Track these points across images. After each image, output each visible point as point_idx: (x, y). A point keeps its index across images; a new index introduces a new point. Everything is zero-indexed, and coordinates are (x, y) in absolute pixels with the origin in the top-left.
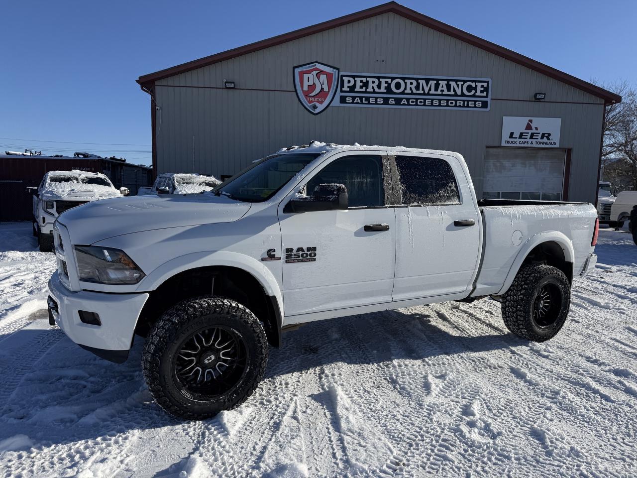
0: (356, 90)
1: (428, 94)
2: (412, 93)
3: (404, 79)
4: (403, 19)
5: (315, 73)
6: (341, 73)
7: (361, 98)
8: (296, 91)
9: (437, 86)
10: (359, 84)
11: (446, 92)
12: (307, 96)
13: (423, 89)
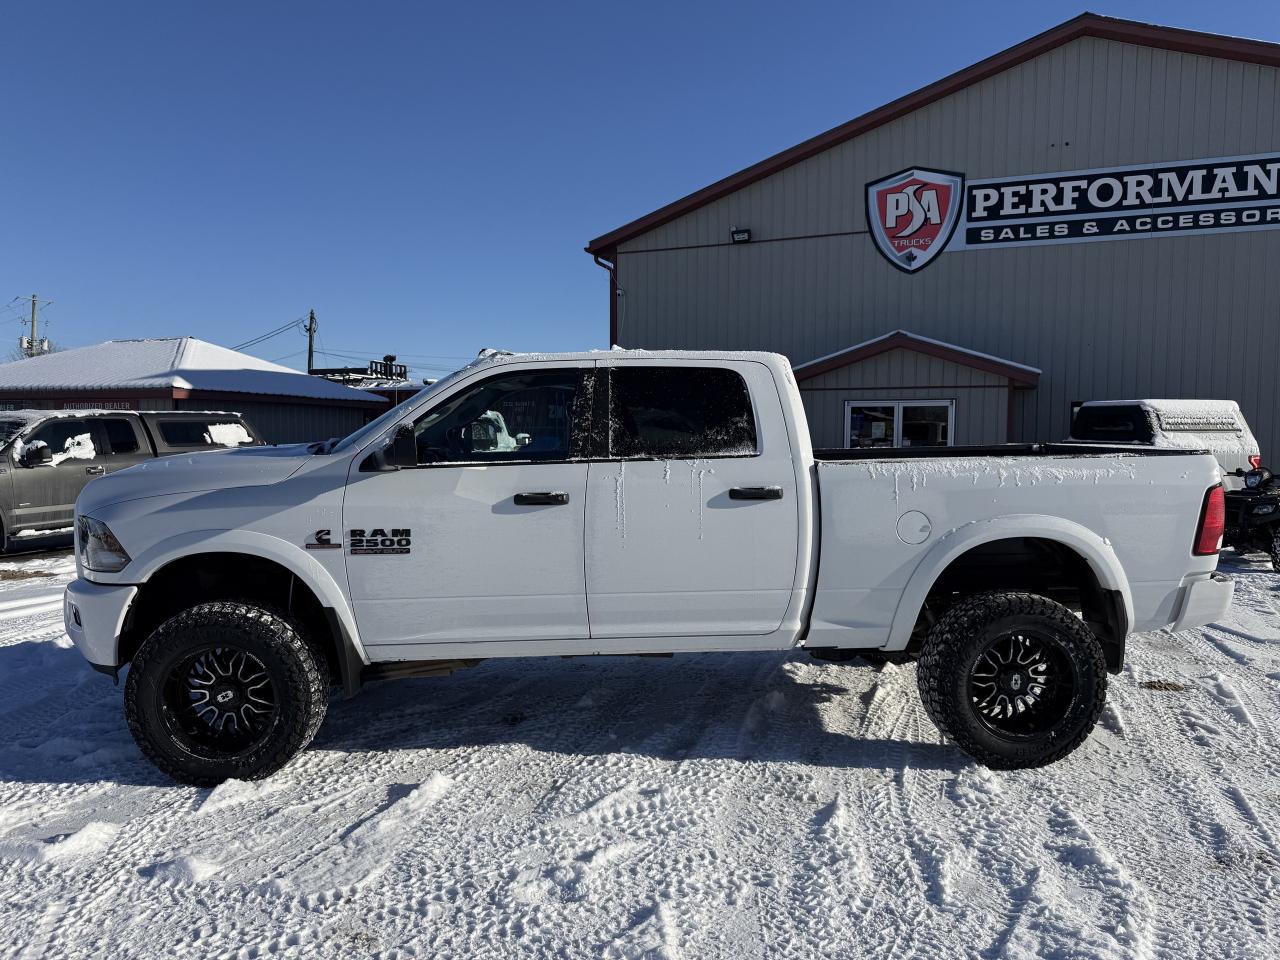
0: (1002, 213)
1: (1186, 202)
2: (1143, 205)
3: (1119, 176)
4: (1116, 46)
5: (910, 190)
6: (968, 183)
7: (1015, 229)
8: (871, 231)
9: (1208, 183)
10: (1009, 200)
11: (1233, 192)
12: (893, 237)
13: (1171, 192)
